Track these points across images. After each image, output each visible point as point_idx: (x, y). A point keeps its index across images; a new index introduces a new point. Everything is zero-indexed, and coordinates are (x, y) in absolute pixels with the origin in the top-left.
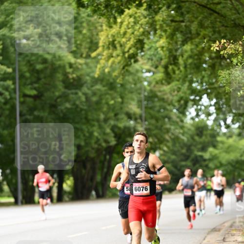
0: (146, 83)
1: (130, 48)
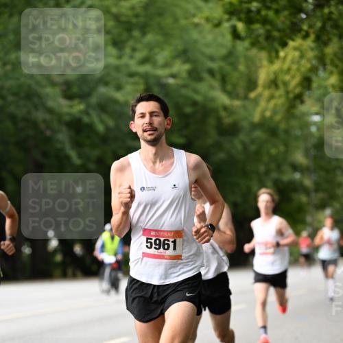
0: (314, 129)
1: (295, 87)
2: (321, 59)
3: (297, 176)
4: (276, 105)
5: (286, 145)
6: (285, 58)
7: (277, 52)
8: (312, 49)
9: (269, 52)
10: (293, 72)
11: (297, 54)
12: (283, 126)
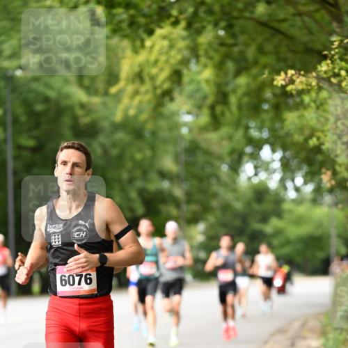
0: (185, 131)
1: (163, 82)
2: (194, 51)
3: (166, 185)
4: (141, 102)
5: (153, 148)
6: (152, 47)
7: (143, 41)
8: (184, 39)
9: (133, 41)
10: (160, 64)
11: (166, 43)
12: (149, 127)
